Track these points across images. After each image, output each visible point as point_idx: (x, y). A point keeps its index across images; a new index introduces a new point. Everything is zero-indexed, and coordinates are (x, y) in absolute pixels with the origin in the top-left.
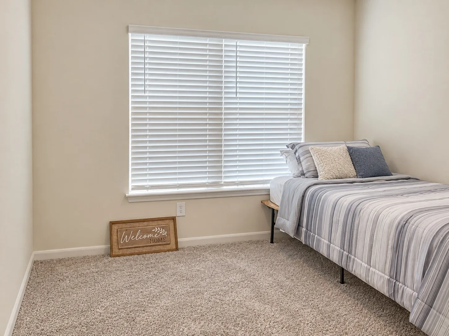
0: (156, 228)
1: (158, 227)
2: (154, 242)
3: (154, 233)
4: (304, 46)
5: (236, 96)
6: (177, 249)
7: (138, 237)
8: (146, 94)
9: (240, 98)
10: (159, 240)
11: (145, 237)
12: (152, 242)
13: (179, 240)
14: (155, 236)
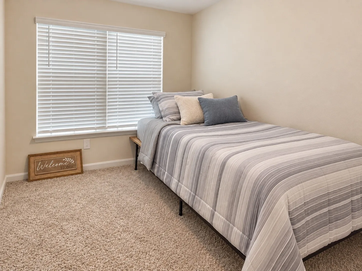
0: (66, 158)
1: (68, 157)
2: (64, 168)
3: (65, 162)
4: (162, 38)
5: (117, 69)
6: (82, 172)
7: (52, 165)
8: (50, 67)
9: (120, 71)
10: (68, 167)
11: (57, 165)
12: (62, 168)
13: (84, 165)
14: (65, 164)
